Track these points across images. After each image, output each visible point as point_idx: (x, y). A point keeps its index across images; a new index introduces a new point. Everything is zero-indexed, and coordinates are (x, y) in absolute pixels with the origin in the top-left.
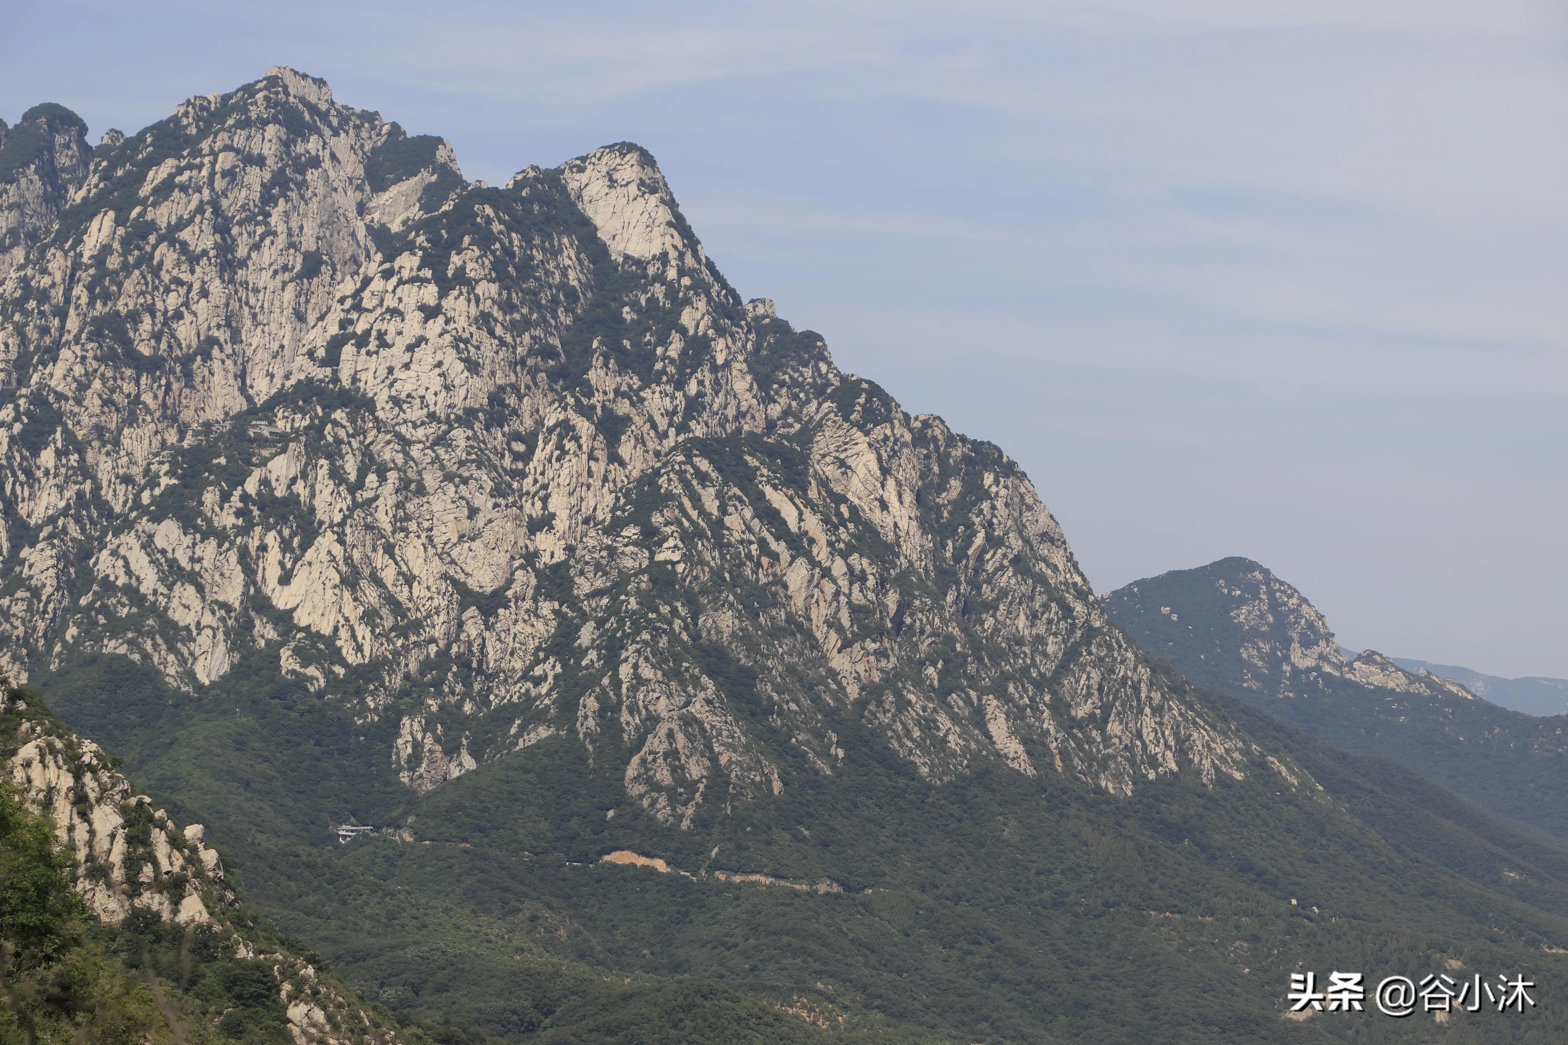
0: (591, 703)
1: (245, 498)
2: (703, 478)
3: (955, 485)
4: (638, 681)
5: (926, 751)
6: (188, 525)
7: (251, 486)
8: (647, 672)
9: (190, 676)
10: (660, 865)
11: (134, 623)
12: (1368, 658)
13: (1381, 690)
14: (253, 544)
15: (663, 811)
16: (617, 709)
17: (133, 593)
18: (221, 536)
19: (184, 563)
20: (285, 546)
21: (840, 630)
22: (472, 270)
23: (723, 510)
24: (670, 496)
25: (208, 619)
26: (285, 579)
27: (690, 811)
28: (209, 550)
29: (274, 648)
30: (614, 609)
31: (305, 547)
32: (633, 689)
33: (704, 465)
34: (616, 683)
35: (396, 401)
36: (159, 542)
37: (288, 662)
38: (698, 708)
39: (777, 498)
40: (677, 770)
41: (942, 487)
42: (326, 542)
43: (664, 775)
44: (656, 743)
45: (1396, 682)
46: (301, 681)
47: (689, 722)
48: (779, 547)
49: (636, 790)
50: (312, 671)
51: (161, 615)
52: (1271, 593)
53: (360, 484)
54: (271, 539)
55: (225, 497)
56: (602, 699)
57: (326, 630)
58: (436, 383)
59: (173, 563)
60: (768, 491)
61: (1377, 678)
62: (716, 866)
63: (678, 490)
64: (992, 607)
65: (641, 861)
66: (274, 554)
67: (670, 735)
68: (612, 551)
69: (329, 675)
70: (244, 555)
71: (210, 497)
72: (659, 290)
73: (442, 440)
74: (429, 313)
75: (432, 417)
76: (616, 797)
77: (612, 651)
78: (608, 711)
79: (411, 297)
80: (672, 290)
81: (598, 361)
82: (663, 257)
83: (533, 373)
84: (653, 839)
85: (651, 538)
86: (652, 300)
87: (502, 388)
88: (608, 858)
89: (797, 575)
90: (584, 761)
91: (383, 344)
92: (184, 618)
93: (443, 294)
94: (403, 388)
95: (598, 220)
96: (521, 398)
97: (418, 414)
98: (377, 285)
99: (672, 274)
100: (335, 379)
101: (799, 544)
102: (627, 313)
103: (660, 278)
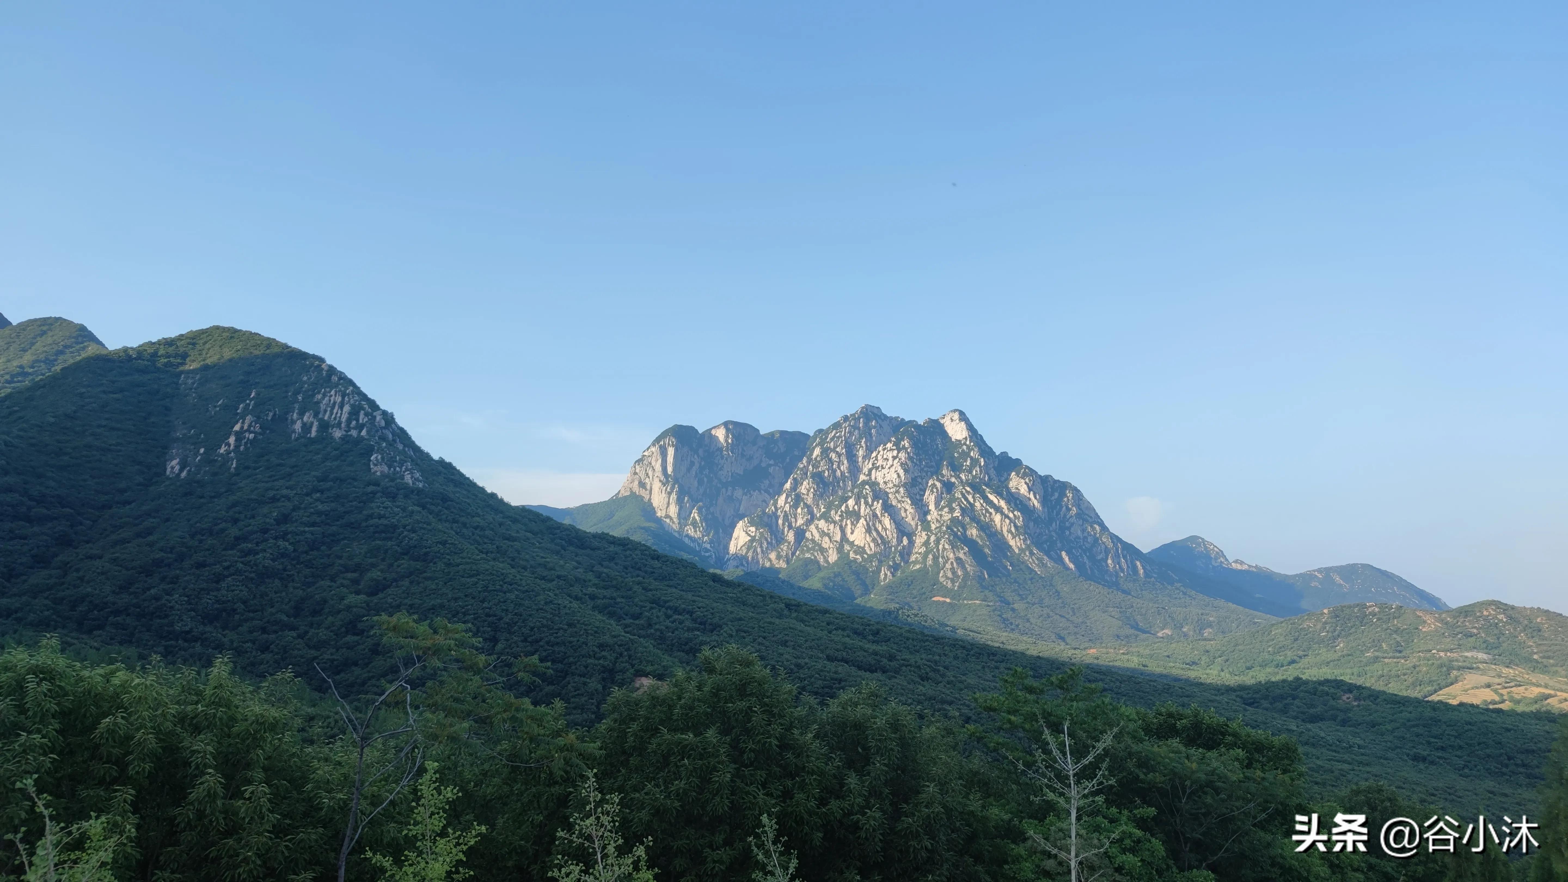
0: (930, 556)
1: (842, 511)
2: (968, 492)
3: (1056, 494)
4: (944, 549)
5: (1040, 567)
6: (827, 521)
7: (843, 508)
8: (947, 546)
9: (827, 561)
10: (948, 600)
11: (813, 549)
12: (1236, 562)
13: (1241, 571)
14: (844, 524)
15: (949, 585)
16: (938, 558)
17: (813, 540)
18: (835, 522)
19: (826, 531)
20: (852, 523)
21: (1012, 534)
22: (907, 445)
23: (974, 501)
24: (958, 498)
25: (831, 546)
26: (852, 533)
27: (957, 584)
28: (832, 527)
29: (849, 551)
30: (940, 531)
31: (857, 523)
32: (943, 551)
33: (968, 489)
34: (938, 550)
35: (885, 483)
36: (820, 526)
37: (852, 555)
38: (961, 555)
39: (992, 497)
40: (954, 572)
41: (1052, 495)
42: (862, 521)
43: (950, 575)
44: (948, 566)
45: (1245, 567)
46: (855, 559)
47: (958, 559)
48: (992, 510)
49: (941, 580)
50: (858, 557)
51: (820, 545)
52: (1204, 545)
53: (872, 505)
54: (849, 522)
55: (836, 513)
56: (934, 556)
57: (862, 545)
58: (895, 476)
59: (823, 531)
60: (989, 495)
61: (1239, 567)
62: (965, 599)
63: (960, 496)
64: (1069, 528)
65: (941, 599)
66: (849, 526)
67: (952, 563)
68: (941, 516)
69: (862, 557)
70: (841, 527)
71: (833, 512)
72: (965, 447)
73: (897, 492)
74: (894, 458)
75: (895, 485)
76: (936, 582)
77: (938, 542)
78: (936, 558)
79: (890, 455)
80: (968, 447)
81: (945, 468)
82: (966, 439)
83: (927, 472)
84: (946, 592)
85: (952, 510)
86: (963, 450)
87: (916, 477)
88: (935, 599)
89: (997, 518)
90: (928, 573)
91: (883, 468)
92: (825, 546)
93: (898, 453)
94: (887, 479)
95: (948, 431)
96: (922, 479)
97: (891, 485)
98: (881, 453)
99: (968, 443)
100: (870, 479)
101: (998, 509)
102: (956, 455)
103: (965, 444)
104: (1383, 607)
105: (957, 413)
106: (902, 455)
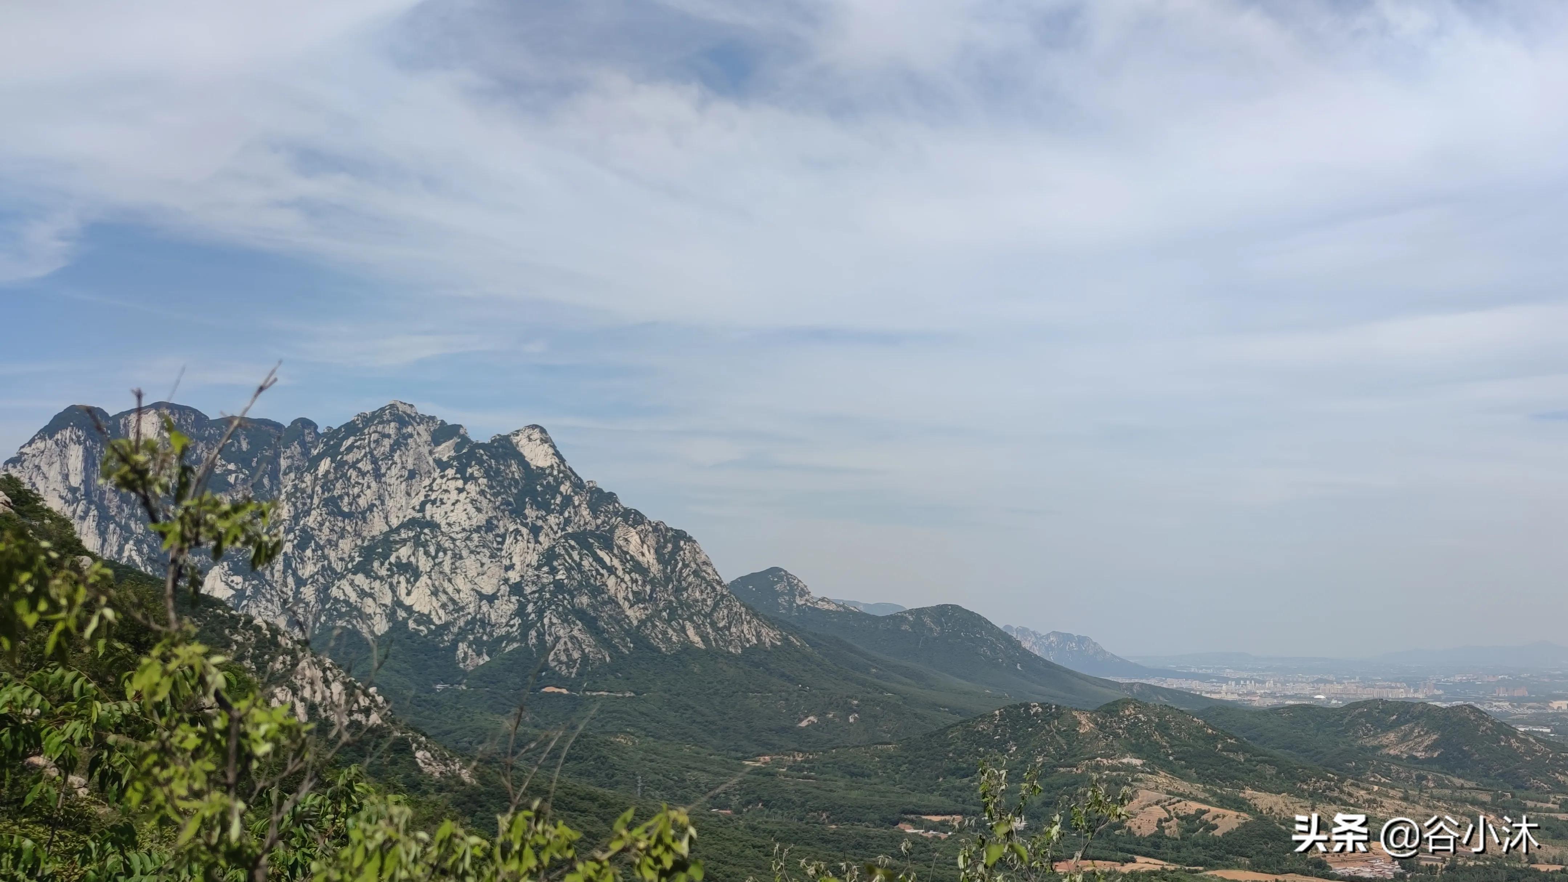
0: (533, 633)
1: (390, 564)
2: (573, 548)
3: (670, 546)
4: (552, 624)
5: (664, 643)
6: (368, 575)
7: (393, 559)
8: (555, 620)
9: (372, 632)
10: (564, 691)
11: (348, 613)
12: (823, 600)
13: (828, 610)
14: (395, 581)
15: (564, 671)
16: (544, 635)
17: (347, 602)
18: (381, 579)
19: (367, 590)
20: (408, 581)
21: (629, 601)
22: (476, 474)
23: (581, 559)
24: (560, 555)
25: (378, 610)
26: (409, 594)
27: (575, 670)
28: (377, 584)
29: (405, 620)
30: (540, 598)
31: (416, 581)
32: (550, 627)
33: (573, 543)
34: (543, 625)
35: (449, 525)
36: (357, 582)
37: (411, 625)
38: (576, 633)
39: (602, 554)
40: (569, 656)
41: (665, 547)
42: (424, 579)
43: (564, 658)
44: (560, 646)
45: (833, 607)
46: (417, 632)
47: (572, 638)
48: (604, 572)
49: (553, 664)
50: (421, 628)
51: (359, 610)
52: (788, 579)
53: (436, 556)
54: (402, 579)
55: (382, 564)
56: (538, 631)
57: (426, 612)
58: (465, 517)
59: (362, 590)
60: (598, 551)
61: (826, 607)
62: (585, 690)
63: (562, 552)
64: (686, 589)
65: (557, 690)
66: (403, 584)
67: (565, 643)
68: (538, 576)
69: (428, 629)
70: (391, 586)
71: (376, 564)
72: (551, 479)
73: (468, 538)
74: (460, 491)
75: (464, 530)
76: (545, 667)
77: (540, 613)
78: (540, 636)
79: (452, 485)
80: (556, 479)
81: (528, 506)
82: (552, 467)
83: (503, 511)
84: (561, 682)
85: (553, 571)
86: (548, 483)
87: (491, 518)
88: (544, 690)
89: (611, 582)
90: (532, 655)
91: (442, 503)
92: (369, 611)
93: (465, 483)
94: (452, 519)
95: (525, 454)
96: (499, 521)
97: (458, 529)
98: (439, 481)
99: (555, 473)
100: (424, 517)
101: (612, 570)
102: (539, 488)
103: (551, 474)
104: (1044, 705)
105: (537, 430)
106: (471, 487)
